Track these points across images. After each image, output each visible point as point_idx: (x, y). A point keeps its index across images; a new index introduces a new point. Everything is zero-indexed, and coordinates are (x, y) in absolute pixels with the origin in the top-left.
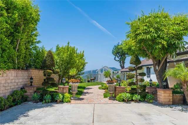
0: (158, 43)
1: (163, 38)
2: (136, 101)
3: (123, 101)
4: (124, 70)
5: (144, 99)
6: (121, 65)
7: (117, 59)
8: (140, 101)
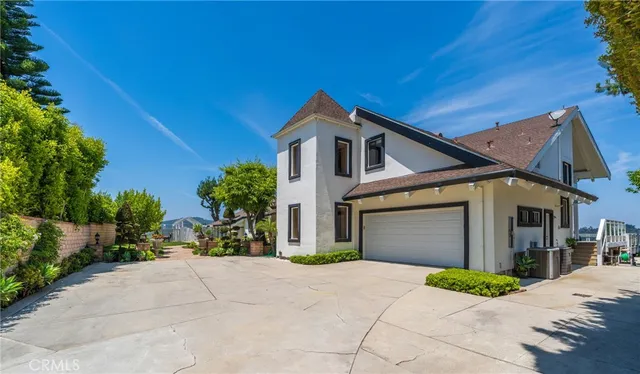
0: (250, 199)
1: (254, 194)
2: (229, 255)
3: (217, 255)
4: (218, 223)
5: (237, 252)
6: (213, 215)
7: (206, 204)
8: (233, 255)
